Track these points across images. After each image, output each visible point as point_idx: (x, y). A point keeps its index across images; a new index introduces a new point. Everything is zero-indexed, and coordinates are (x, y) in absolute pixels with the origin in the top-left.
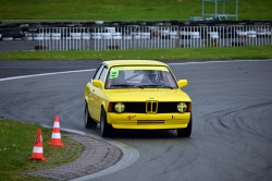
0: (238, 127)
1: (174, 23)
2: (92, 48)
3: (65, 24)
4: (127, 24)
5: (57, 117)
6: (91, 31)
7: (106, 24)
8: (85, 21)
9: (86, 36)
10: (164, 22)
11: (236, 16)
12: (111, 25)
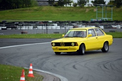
0: (112, 69)
1: (84, 22)
2: (47, 33)
3: (35, 22)
4: (63, 22)
5: (31, 64)
6: (47, 25)
7: (53, 22)
8: (44, 21)
9: (44, 28)
10: (79, 21)
11: (112, 19)
12: (55, 23)
